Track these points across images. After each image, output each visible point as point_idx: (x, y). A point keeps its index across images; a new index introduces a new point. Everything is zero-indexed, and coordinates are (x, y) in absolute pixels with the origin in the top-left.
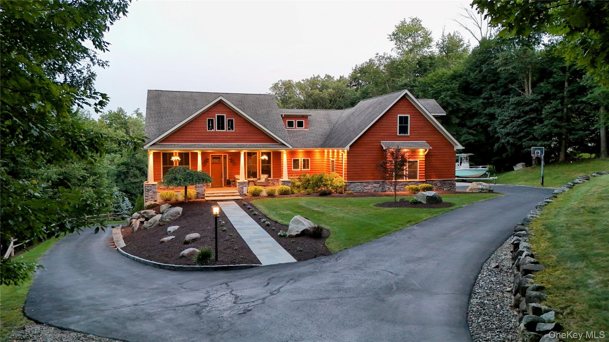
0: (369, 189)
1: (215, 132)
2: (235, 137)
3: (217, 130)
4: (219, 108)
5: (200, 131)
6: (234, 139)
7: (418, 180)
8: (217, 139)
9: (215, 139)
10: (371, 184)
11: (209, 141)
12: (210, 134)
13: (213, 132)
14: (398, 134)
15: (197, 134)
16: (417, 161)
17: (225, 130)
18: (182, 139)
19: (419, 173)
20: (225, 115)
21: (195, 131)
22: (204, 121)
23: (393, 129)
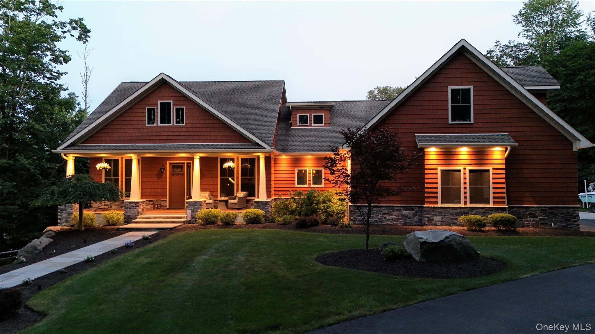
0: (393, 220)
1: (157, 127)
2: (187, 134)
3: (160, 124)
4: (163, 91)
5: (136, 126)
6: (183, 138)
7: (491, 205)
8: (160, 138)
9: (157, 138)
10: (398, 210)
11: (149, 141)
12: (151, 130)
13: (154, 127)
14: (450, 122)
15: (131, 130)
16: (488, 171)
17: (171, 125)
18: (112, 138)
19: (494, 193)
20: (172, 102)
21: (130, 126)
22: (142, 111)
23: (441, 112)
